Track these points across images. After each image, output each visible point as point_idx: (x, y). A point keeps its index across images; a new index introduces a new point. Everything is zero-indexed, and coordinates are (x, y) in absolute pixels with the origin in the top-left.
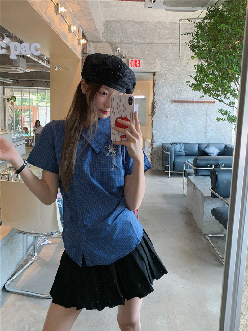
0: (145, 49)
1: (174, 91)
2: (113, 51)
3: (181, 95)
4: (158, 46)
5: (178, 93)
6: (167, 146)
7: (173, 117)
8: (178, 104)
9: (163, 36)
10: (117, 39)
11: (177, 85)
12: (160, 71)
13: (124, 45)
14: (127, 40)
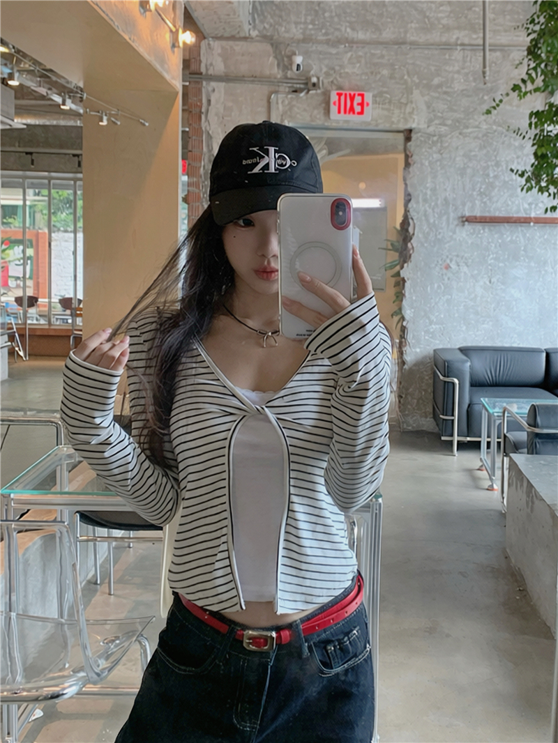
0: (380, 61)
1: (468, 187)
2: (281, 66)
3: (490, 199)
4: (420, 51)
5: (481, 194)
6: (447, 357)
7: (468, 266)
8: (481, 228)
9: (436, 22)
10: (294, 30)
11: (479, 167)
12: (426, 126)
13: (314, 48)
14: (326, 32)
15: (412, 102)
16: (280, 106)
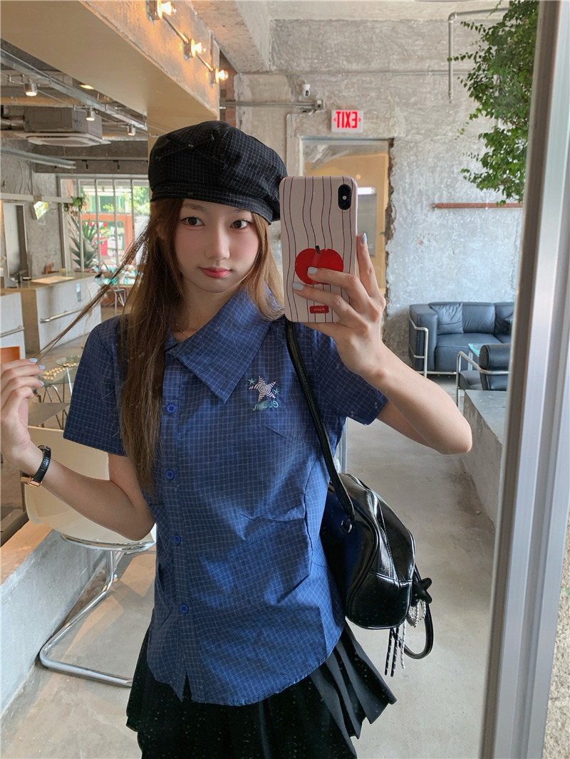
0: (370, 86)
1: (437, 181)
2: (294, 92)
3: (454, 190)
4: (400, 77)
5: (447, 186)
6: (420, 311)
7: (437, 242)
8: (447, 212)
9: (413, 53)
10: (304, 65)
11: (446, 166)
12: (405, 135)
13: (319, 78)
14: (328, 65)
16: (294, 124)
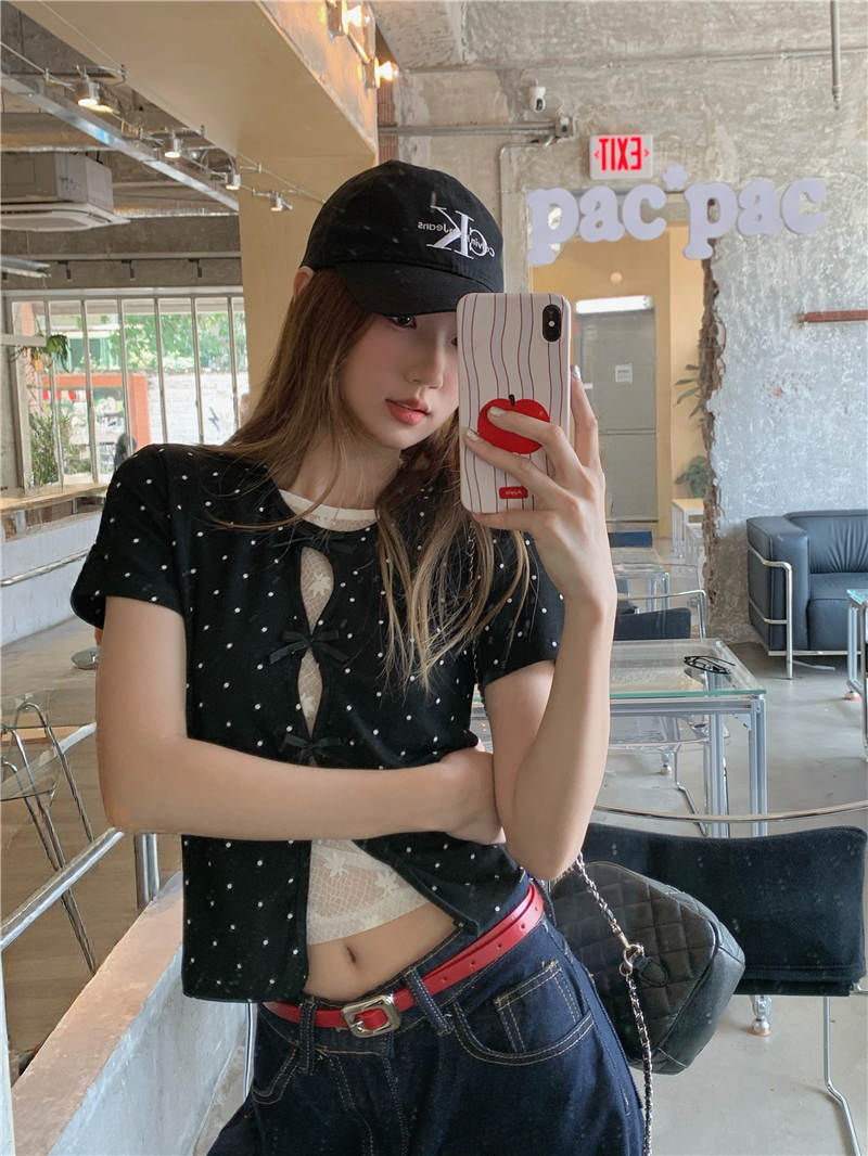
0: (664, 84)
1: (806, 267)
3: (841, 285)
4: (723, 64)
5: (827, 277)
7: (810, 389)
8: (828, 329)
9: (746, 18)
10: (532, 48)
11: (822, 238)
12: (738, 178)
13: (561, 73)
14: (578, 47)
15: (714, 144)
16: (515, 166)
